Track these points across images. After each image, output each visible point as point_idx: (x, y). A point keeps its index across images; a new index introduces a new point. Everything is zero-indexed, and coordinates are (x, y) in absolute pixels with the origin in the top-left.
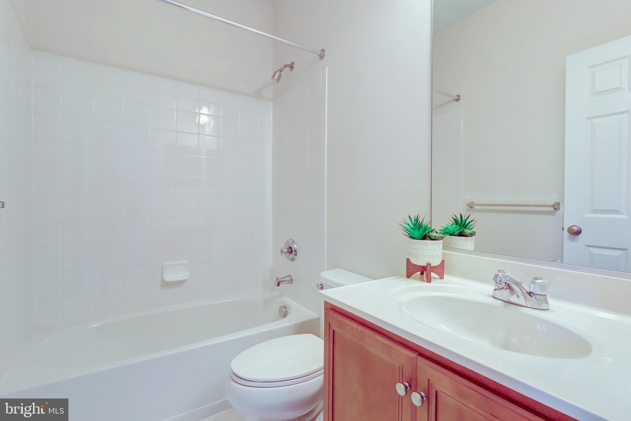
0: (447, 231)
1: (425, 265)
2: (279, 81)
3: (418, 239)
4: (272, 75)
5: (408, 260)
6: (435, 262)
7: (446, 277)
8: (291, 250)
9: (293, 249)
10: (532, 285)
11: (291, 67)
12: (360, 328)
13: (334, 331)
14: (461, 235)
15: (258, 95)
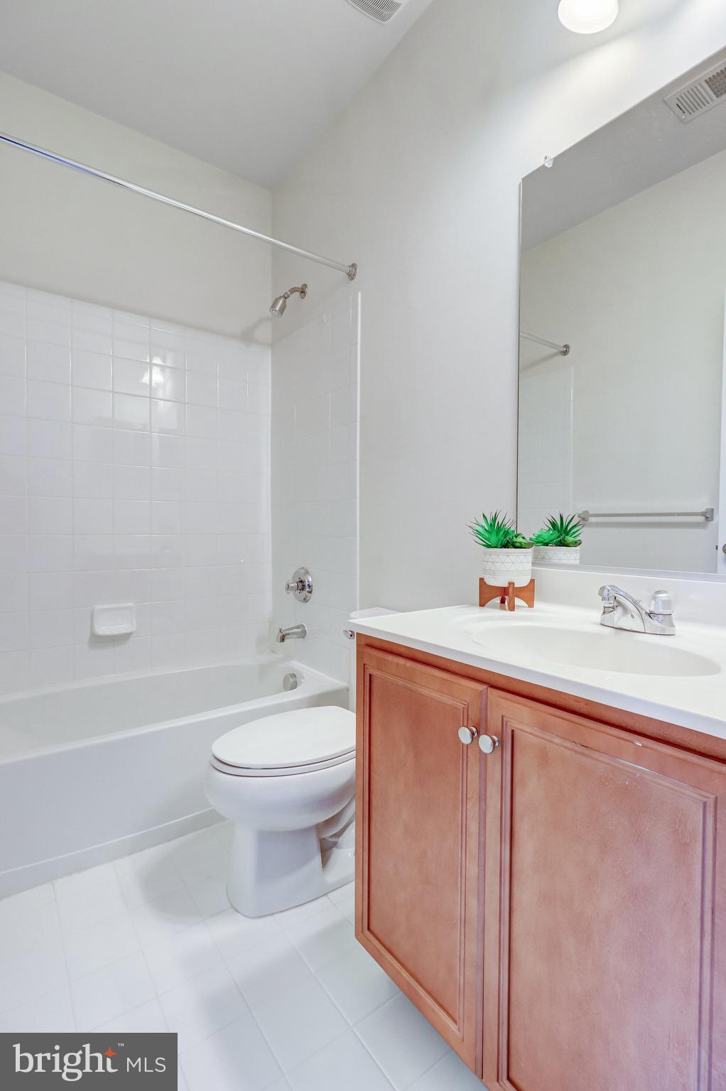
0: (540, 539)
1: (506, 585)
2: (284, 314)
3: (496, 547)
4: (271, 305)
5: (482, 580)
6: (521, 582)
7: (536, 604)
8: (302, 586)
9: (307, 583)
10: (653, 602)
11: (302, 292)
12: (409, 664)
13: (370, 675)
14: (562, 544)
15: (247, 337)
